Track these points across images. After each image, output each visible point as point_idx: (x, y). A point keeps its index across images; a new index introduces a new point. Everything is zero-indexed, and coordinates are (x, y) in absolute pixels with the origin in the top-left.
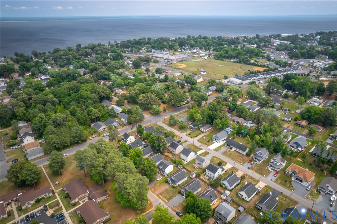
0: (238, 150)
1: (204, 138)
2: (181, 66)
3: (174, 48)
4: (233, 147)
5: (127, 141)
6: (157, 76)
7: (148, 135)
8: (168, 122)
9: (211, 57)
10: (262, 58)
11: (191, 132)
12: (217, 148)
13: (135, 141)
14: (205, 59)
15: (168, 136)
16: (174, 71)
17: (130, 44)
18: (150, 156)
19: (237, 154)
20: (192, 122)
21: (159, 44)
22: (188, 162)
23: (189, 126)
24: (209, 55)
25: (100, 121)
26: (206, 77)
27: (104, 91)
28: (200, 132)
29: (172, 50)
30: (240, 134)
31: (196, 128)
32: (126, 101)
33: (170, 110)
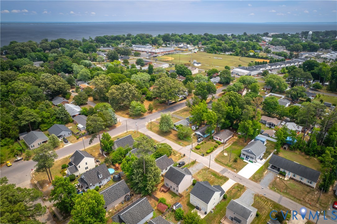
0: (298, 178)
1: (226, 154)
2: (168, 58)
3: (158, 43)
4: (287, 172)
5: (79, 169)
6: (138, 67)
7: (121, 154)
8: (157, 129)
9: (201, 50)
10: (259, 51)
11: (199, 143)
12: (255, 174)
13: (97, 166)
14: (195, 52)
15: (161, 155)
16: (160, 63)
17: (106, 40)
18: (125, 201)
19: (299, 187)
20: (197, 127)
21: (140, 39)
22: (208, 213)
23: (194, 134)
24: (200, 49)
25: (40, 129)
26: (202, 68)
27: (56, 81)
28: (214, 143)
29: (155, 45)
30: (284, 144)
31: (206, 136)
32: (91, 99)
33: (159, 109)
